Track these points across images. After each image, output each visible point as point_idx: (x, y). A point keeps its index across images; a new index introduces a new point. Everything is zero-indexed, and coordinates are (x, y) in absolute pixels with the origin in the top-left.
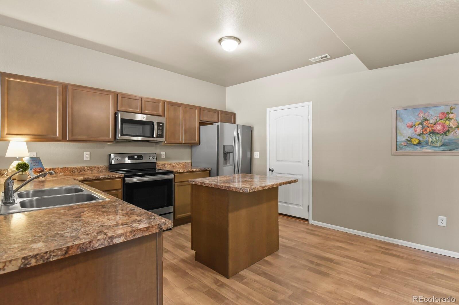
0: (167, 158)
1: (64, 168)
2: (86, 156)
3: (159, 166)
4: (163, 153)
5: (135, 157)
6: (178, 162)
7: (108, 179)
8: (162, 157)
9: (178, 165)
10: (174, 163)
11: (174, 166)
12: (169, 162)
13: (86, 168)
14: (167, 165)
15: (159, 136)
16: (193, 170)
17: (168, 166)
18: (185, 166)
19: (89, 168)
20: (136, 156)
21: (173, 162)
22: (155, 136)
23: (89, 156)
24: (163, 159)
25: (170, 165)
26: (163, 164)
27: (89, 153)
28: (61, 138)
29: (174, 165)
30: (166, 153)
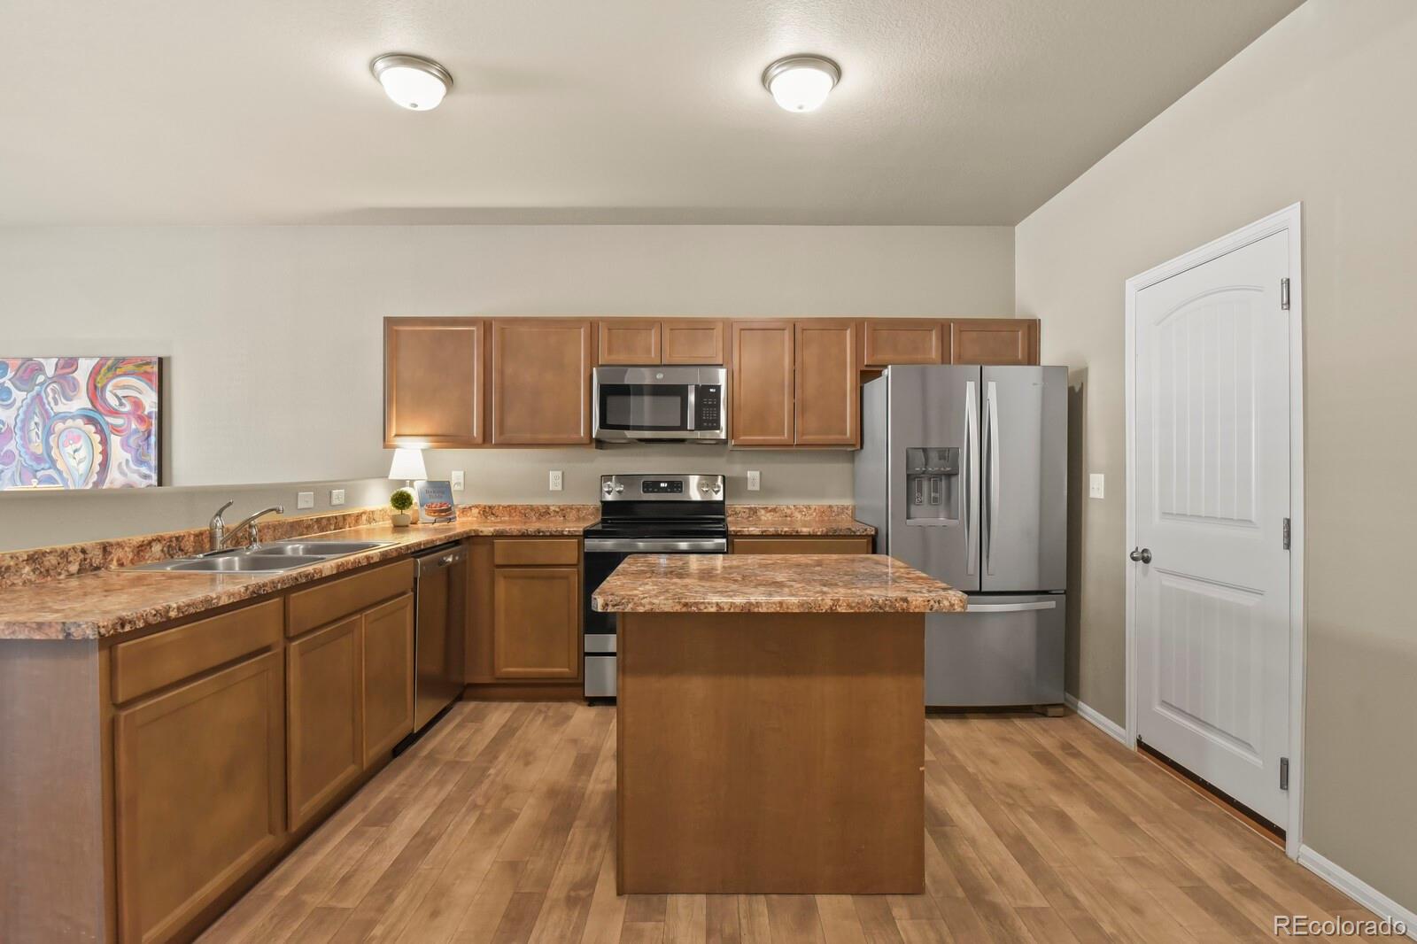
0: (766, 490)
1: (509, 506)
2: (554, 480)
3: (736, 513)
4: (753, 475)
5: (662, 485)
6: (801, 503)
7: (544, 537)
8: (750, 488)
9: (801, 512)
10: (788, 508)
11: (786, 516)
12: (772, 504)
13: (552, 508)
14: (763, 512)
15: (705, 424)
17: (768, 514)
18: (826, 518)
19: (557, 510)
20: (664, 482)
21: (786, 503)
22: (691, 424)
23: (560, 481)
24: (754, 494)
25: (774, 510)
26: (750, 509)
27: (559, 474)
29: (789, 512)
30: (761, 474)
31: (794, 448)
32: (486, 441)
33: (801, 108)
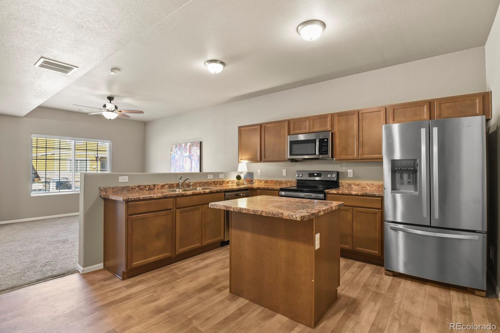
0: (355, 177)
1: (271, 180)
2: (284, 172)
3: (343, 186)
4: (350, 172)
5: (315, 174)
6: (370, 182)
8: (349, 176)
9: (369, 186)
10: (364, 184)
11: (363, 188)
12: (357, 182)
13: (283, 181)
14: (354, 185)
15: (323, 153)
16: (351, 193)
17: (356, 187)
18: (381, 189)
19: (284, 182)
20: (315, 173)
21: (363, 182)
22: (317, 153)
23: (286, 173)
24: (350, 178)
25: (358, 185)
26: (348, 184)
27: (285, 170)
28: (259, 160)
29: (364, 186)
30: (353, 171)
31: (359, 161)
32: (261, 160)
33: (311, 39)
